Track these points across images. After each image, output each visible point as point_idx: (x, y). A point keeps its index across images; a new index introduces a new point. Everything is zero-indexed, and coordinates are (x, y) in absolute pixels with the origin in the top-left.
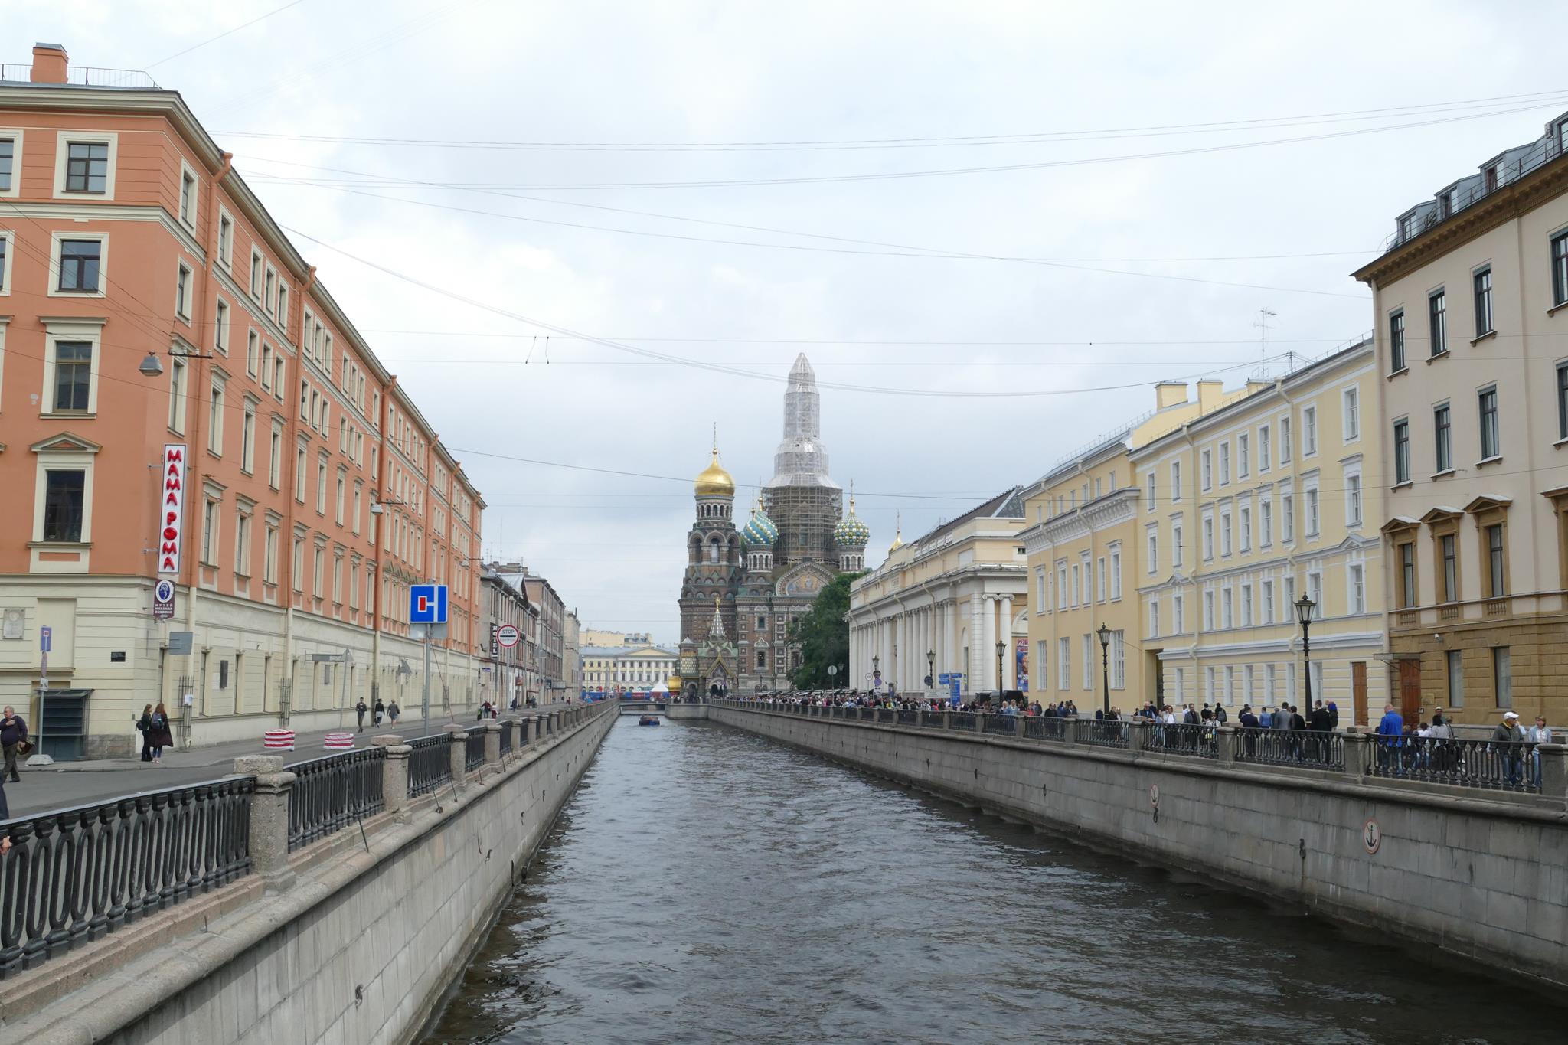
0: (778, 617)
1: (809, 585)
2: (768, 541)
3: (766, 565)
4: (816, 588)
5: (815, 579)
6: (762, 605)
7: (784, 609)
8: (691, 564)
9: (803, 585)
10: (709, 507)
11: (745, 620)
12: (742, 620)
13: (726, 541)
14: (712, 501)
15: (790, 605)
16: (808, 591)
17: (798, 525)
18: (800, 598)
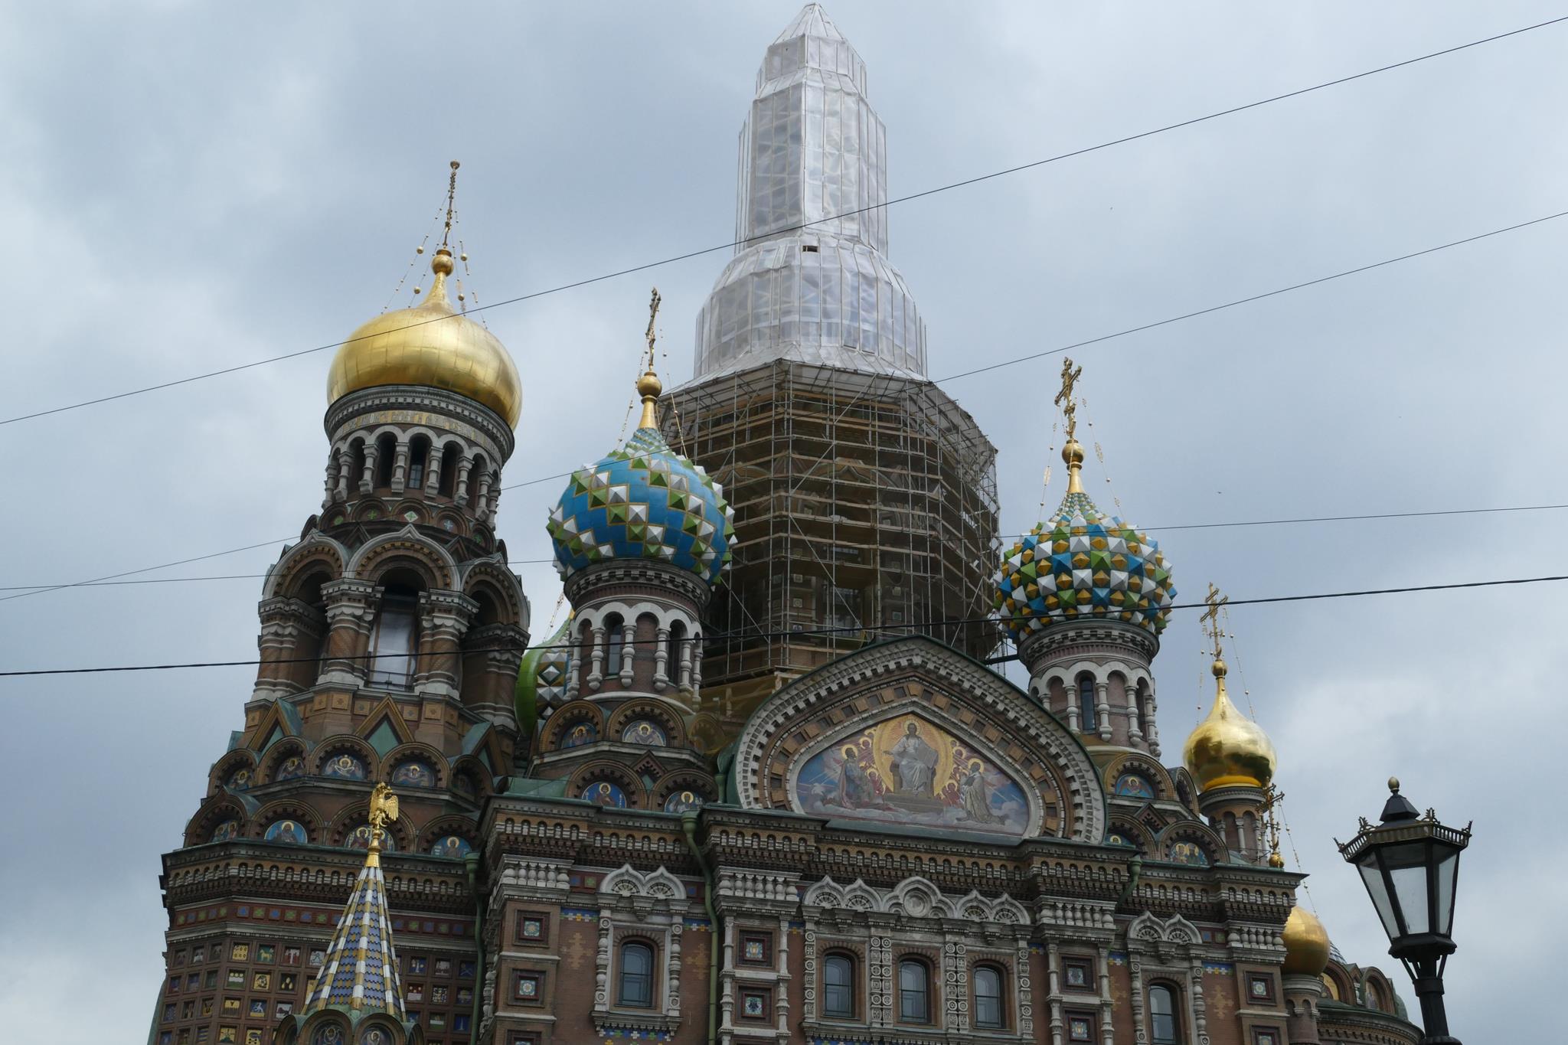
0: (746, 936)
1: (914, 772)
2: (689, 559)
3: (674, 669)
4: (953, 795)
5: (946, 748)
6: (646, 863)
7: (780, 890)
8: (263, 695)
9: (880, 769)
10: (388, 443)
11: (541, 942)
12: (523, 942)
13: (457, 585)
14: (409, 416)
15: (810, 875)
16: (914, 804)
17: (824, 530)
18: (873, 838)
